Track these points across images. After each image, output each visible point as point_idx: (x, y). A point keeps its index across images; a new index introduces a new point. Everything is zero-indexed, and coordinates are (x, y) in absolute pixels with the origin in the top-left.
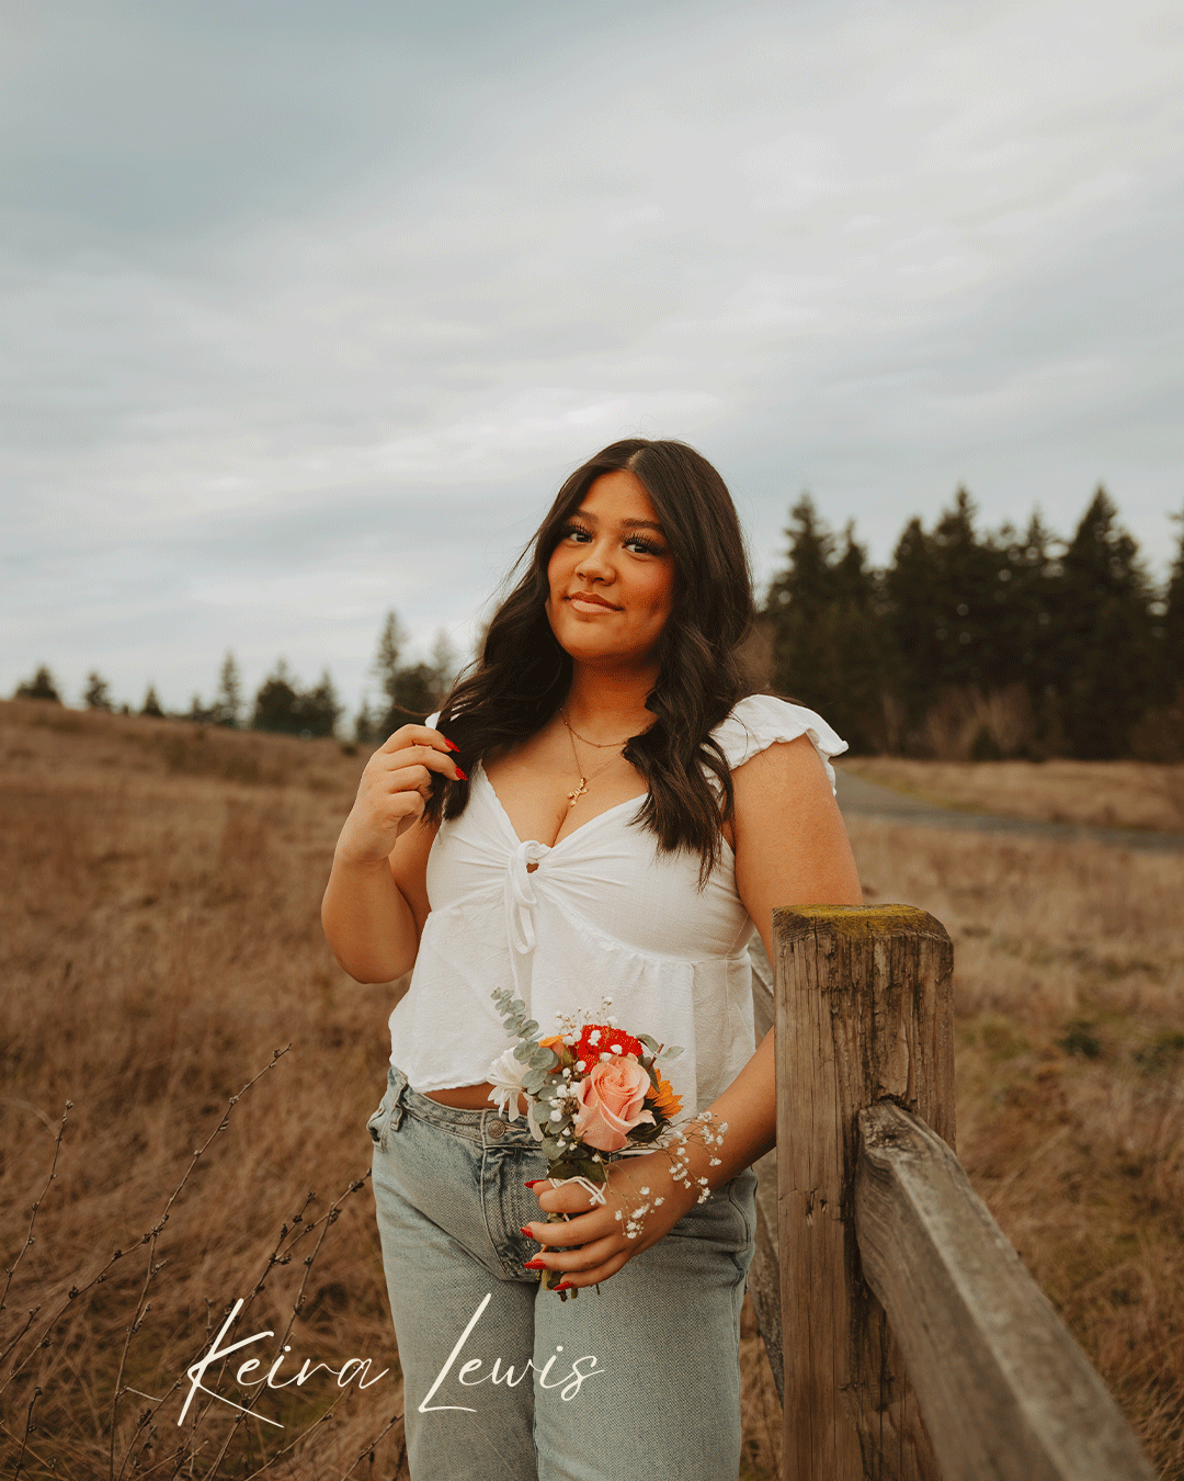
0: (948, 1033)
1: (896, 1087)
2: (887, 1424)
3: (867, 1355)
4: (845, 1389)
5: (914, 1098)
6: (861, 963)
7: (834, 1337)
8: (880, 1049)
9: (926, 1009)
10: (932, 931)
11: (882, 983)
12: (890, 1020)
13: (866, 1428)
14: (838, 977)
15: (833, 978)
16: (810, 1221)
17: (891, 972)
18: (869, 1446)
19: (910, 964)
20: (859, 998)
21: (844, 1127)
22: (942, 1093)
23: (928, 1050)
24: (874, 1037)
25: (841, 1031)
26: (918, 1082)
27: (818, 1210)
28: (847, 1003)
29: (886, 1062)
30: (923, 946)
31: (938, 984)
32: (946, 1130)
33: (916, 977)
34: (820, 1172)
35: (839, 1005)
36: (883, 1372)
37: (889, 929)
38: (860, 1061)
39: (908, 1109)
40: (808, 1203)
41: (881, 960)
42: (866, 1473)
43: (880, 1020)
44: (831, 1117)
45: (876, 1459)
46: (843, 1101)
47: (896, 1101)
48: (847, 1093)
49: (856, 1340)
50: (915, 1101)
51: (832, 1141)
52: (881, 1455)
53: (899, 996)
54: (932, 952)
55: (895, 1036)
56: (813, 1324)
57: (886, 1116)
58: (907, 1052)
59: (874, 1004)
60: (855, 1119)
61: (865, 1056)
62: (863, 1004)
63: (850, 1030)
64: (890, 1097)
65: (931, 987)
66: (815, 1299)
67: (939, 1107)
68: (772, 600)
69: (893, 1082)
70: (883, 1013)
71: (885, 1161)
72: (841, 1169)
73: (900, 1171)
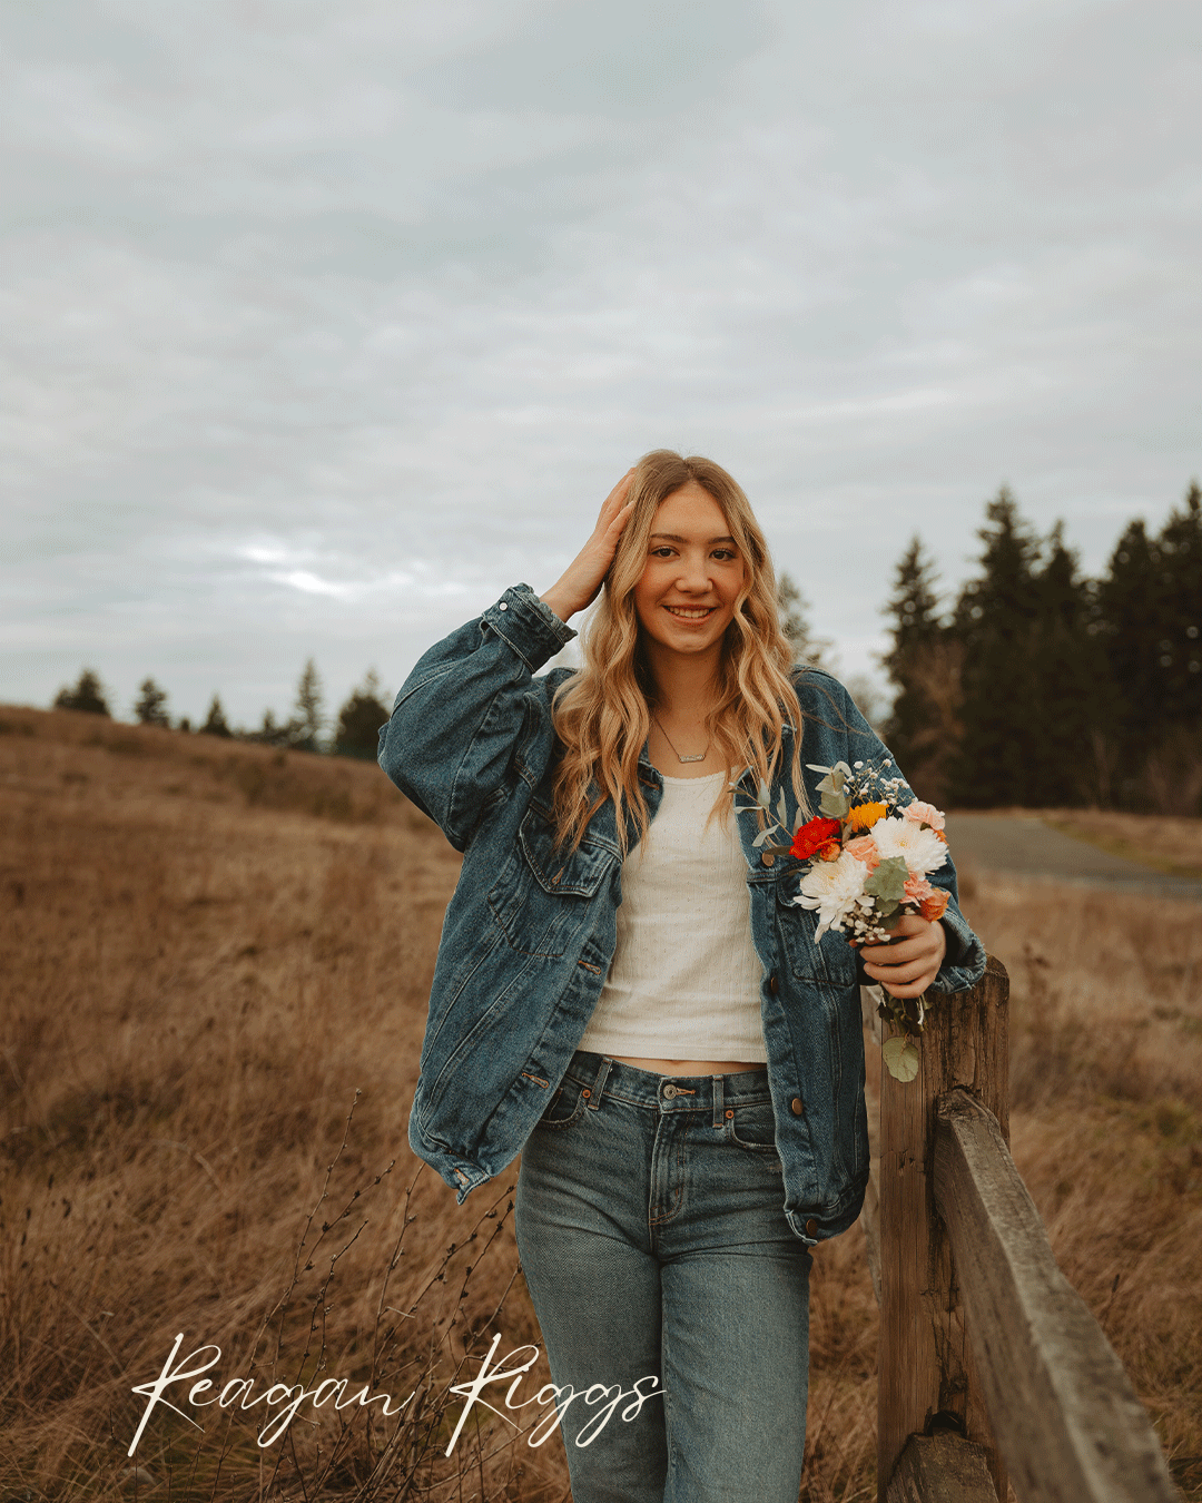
0: (1004, 1043)
1: (967, 1080)
2: (954, 1321)
3: (940, 1271)
4: (924, 1294)
5: (979, 1088)
7: (918, 1256)
8: (955, 1052)
9: (988, 1025)
10: (994, 970)
11: (957, 1005)
12: (962, 1031)
13: (938, 1322)
16: (901, 1173)
17: (964, 998)
18: (940, 1335)
19: (977, 992)
20: (940, 1015)
21: (927, 1106)
22: (999, 1085)
23: (989, 1055)
24: (950, 1044)
25: (927, 1038)
26: (982, 1077)
27: (908, 1164)
29: (959, 1062)
30: (988, 980)
31: (998, 1007)
32: (1001, 1111)
33: (981, 1002)
34: (910, 1138)
36: (952, 1284)
38: (940, 1060)
39: (975, 1097)
40: (901, 1160)
42: (938, 1355)
43: (955, 1031)
44: (919, 1100)
45: (945, 1346)
46: (927, 1088)
47: (967, 1090)
48: (930, 1082)
49: (933, 1259)
50: (980, 1090)
51: (919, 1117)
52: (949, 1344)
53: (969, 1016)
54: (994, 984)
55: (966, 1043)
57: (955, 1096)
58: (974, 1055)
59: (951, 1020)
60: (936, 1102)
61: (944, 1056)
63: (933, 1037)
64: (961, 1087)
65: (992, 1009)
66: (904, 1228)
67: (997, 1095)
68: (961, 615)
69: (963, 1077)
70: (957, 1026)
71: (949, 1123)
72: (924, 1136)
73: (956, 1126)
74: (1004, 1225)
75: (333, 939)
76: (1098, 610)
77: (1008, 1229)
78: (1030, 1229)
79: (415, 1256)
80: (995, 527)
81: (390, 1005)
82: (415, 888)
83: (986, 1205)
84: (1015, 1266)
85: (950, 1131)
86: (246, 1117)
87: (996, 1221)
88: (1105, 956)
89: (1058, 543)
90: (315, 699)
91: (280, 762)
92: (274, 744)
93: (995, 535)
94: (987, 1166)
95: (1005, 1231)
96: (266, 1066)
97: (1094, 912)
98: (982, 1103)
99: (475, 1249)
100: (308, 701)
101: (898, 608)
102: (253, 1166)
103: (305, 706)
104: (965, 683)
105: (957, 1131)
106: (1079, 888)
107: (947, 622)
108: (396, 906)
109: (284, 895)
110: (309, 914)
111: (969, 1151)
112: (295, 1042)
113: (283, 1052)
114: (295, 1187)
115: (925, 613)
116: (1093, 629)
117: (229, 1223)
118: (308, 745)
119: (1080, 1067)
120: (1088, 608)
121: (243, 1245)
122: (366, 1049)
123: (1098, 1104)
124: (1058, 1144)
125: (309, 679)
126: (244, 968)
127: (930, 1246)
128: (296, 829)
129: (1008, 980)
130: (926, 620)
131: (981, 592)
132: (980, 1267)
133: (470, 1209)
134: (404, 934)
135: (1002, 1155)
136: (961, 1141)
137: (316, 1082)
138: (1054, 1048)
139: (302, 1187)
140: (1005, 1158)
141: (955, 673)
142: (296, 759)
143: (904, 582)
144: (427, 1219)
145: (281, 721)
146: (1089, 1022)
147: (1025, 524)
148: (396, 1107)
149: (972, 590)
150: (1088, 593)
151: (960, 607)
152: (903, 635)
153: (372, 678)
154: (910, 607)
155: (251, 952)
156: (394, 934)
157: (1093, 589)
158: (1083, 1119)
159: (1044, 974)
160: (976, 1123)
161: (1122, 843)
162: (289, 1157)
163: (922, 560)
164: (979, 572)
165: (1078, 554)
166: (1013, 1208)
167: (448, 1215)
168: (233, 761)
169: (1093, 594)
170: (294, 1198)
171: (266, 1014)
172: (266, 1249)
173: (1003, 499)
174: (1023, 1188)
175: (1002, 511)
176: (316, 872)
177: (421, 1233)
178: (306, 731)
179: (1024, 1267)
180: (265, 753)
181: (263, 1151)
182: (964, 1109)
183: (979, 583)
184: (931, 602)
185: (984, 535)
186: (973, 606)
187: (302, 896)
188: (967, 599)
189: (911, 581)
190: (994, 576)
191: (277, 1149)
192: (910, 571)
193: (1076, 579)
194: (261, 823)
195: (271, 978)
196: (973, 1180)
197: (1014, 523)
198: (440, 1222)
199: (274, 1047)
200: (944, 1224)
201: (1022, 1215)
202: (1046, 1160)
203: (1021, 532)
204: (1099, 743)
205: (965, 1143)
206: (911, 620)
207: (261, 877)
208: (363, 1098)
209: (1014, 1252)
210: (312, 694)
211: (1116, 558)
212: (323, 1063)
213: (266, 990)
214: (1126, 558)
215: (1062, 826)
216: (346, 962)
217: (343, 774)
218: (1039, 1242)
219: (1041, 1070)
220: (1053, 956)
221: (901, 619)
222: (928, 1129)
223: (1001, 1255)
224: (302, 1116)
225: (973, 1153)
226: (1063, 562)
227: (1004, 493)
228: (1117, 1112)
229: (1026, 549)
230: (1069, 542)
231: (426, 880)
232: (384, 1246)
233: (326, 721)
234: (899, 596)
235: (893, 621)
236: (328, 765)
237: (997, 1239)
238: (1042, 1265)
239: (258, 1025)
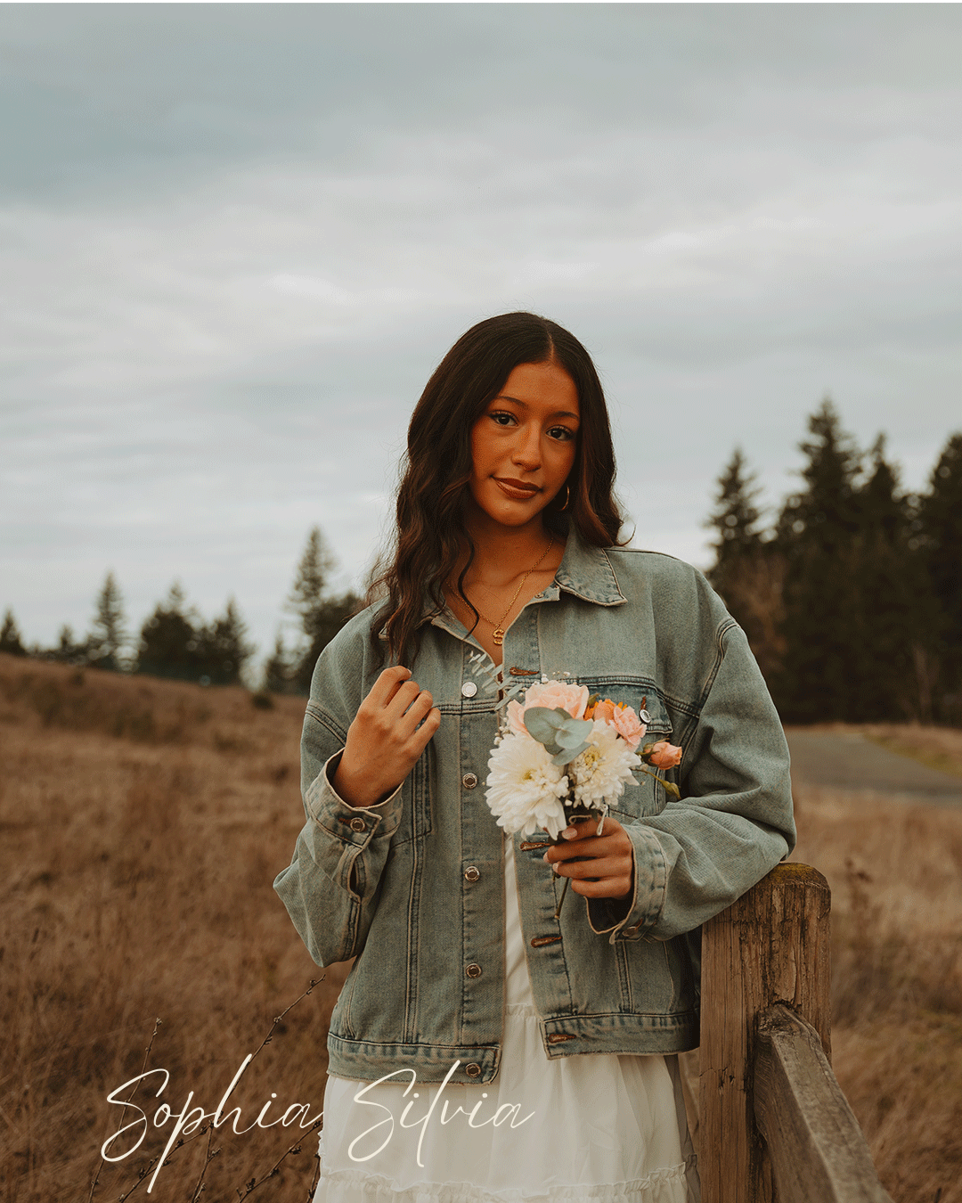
0: (826, 956)
1: (786, 995)
3: (761, 1190)
5: (800, 1003)
6: (762, 903)
7: (738, 1175)
8: (775, 967)
9: (809, 938)
10: (815, 882)
11: (778, 918)
12: (783, 945)
14: (746, 913)
15: (742, 914)
16: (721, 1091)
17: (785, 912)
19: (798, 905)
20: (761, 929)
21: (747, 1022)
22: (821, 1000)
23: (811, 969)
24: (771, 958)
25: (747, 953)
26: (803, 991)
27: (727, 1084)
28: (751, 933)
29: (780, 976)
30: (808, 892)
31: (819, 920)
32: (823, 1026)
33: (802, 914)
34: (730, 1055)
35: (746, 935)
37: (783, 879)
38: (760, 975)
39: (796, 1012)
40: (721, 1078)
41: (777, 902)
43: (776, 945)
44: (739, 1015)
46: (747, 1003)
47: (788, 1005)
48: (750, 998)
49: (753, 1179)
50: (801, 1005)
51: (738, 1033)
53: (790, 929)
54: (815, 896)
55: (786, 957)
56: (722, 1166)
57: (776, 1012)
58: (795, 970)
59: (771, 934)
60: (756, 1018)
61: (764, 971)
62: (763, 934)
63: (753, 952)
64: (781, 1002)
65: (813, 922)
66: (724, 1148)
67: (818, 1010)
68: (783, 528)
69: (784, 991)
70: (779, 940)
71: (769, 1038)
72: (745, 1053)
73: (777, 1042)
74: (826, 1142)
75: (134, 863)
76: (919, 525)
77: (830, 1146)
78: (851, 1145)
79: (219, 1191)
80: (817, 440)
81: (194, 931)
82: (221, 810)
83: (808, 1122)
84: (836, 1184)
85: (771, 1046)
86: (38, 1051)
87: (817, 1138)
88: (926, 870)
89: (879, 457)
90: (116, 614)
91: (78, 680)
92: (71, 662)
93: (817, 448)
94: (808, 1082)
95: (827, 1148)
96: (61, 998)
97: (915, 827)
98: (803, 1018)
99: (283, 1181)
100: (108, 616)
101: (719, 522)
102: (46, 1102)
103: (106, 623)
104: (787, 598)
105: (777, 1047)
106: (900, 804)
107: (769, 536)
108: (200, 828)
109: (81, 818)
110: (108, 838)
111: (790, 1066)
112: (92, 971)
113: (79, 983)
114: (91, 1123)
115: (746, 528)
116: (914, 544)
117: (18, 1162)
118: (108, 663)
119: (902, 980)
120: (909, 523)
121: (35, 1185)
122: (168, 976)
123: (919, 1018)
124: (880, 1059)
125: (109, 595)
126: (37, 896)
127: (750, 1165)
128: (93, 749)
129: (829, 892)
130: (748, 534)
131: (803, 506)
132: (801, 1186)
133: (278, 1140)
134: (209, 857)
135: (823, 1070)
136: (782, 1058)
137: (114, 1015)
138: (876, 963)
139: (99, 1123)
140: (826, 1073)
141: (777, 588)
142: (94, 677)
143: (725, 496)
144: (231, 1152)
145: (79, 638)
146: (911, 936)
147: (847, 437)
148: (199, 1037)
149: (794, 503)
150: (909, 507)
151: (782, 521)
152: (724, 549)
153: (176, 593)
154: (732, 520)
155: (46, 879)
156: (200, 859)
157: (914, 503)
158: (905, 1033)
159: (866, 888)
160: (796, 1040)
161: (943, 758)
162: (84, 1091)
163: (744, 473)
164: (801, 486)
165: (899, 468)
166: (834, 1123)
167: (254, 1147)
168: (27, 680)
169: (914, 508)
170: (90, 1134)
171: (61, 943)
172: (60, 1188)
173: (825, 413)
174: (845, 1104)
175: (823, 424)
176: (115, 794)
177: (226, 1167)
178: (106, 649)
179: (846, 1184)
180: (62, 671)
181: (56, 1087)
182: (785, 1024)
183: (801, 496)
184: (753, 516)
185: (806, 448)
186: (796, 520)
187: (101, 819)
188: (788, 513)
189: (732, 495)
190: (815, 490)
191: (71, 1083)
192: (732, 484)
193: (898, 493)
194: (57, 745)
195: (66, 906)
196: (793, 1097)
197: (835, 436)
198: (245, 1154)
199: (68, 977)
200: (764, 1143)
201: (844, 1131)
202: (868, 1074)
203: (843, 446)
204: (920, 658)
205: (786, 1060)
206: (732, 534)
207: (57, 800)
208: (165, 1029)
209: (836, 1169)
210: (113, 610)
211: (937, 472)
212: (121, 992)
213: (61, 918)
214: (947, 472)
215: (883, 740)
216: (146, 887)
217: (146, 693)
218: (861, 1158)
219: (862, 986)
220: (874, 871)
221: (723, 533)
222: (748, 1046)
223: (823, 1172)
224: (98, 1048)
225: (794, 1068)
226: (885, 477)
227: (826, 406)
228: (938, 1025)
229: (848, 463)
230: (890, 457)
231: (234, 802)
232: (187, 1182)
233: (128, 638)
234: (721, 509)
235: (715, 535)
236: (131, 684)
237: (818, 1156)
238: (864, 1181)
239: (53, 954)
